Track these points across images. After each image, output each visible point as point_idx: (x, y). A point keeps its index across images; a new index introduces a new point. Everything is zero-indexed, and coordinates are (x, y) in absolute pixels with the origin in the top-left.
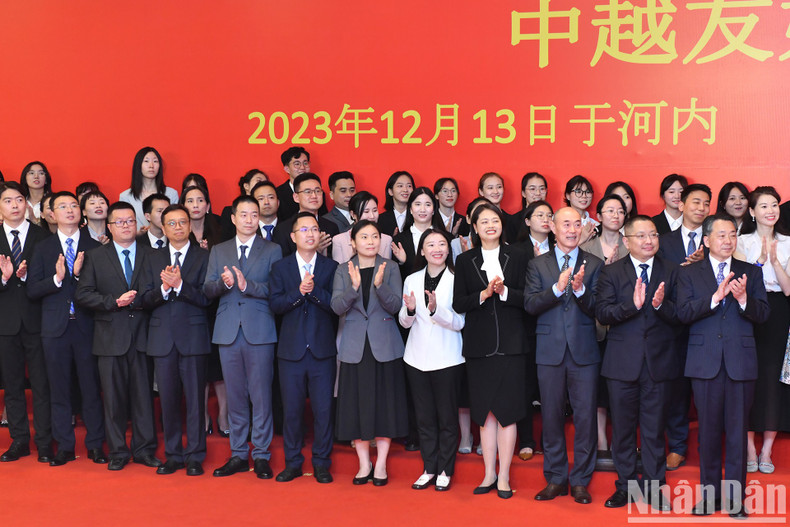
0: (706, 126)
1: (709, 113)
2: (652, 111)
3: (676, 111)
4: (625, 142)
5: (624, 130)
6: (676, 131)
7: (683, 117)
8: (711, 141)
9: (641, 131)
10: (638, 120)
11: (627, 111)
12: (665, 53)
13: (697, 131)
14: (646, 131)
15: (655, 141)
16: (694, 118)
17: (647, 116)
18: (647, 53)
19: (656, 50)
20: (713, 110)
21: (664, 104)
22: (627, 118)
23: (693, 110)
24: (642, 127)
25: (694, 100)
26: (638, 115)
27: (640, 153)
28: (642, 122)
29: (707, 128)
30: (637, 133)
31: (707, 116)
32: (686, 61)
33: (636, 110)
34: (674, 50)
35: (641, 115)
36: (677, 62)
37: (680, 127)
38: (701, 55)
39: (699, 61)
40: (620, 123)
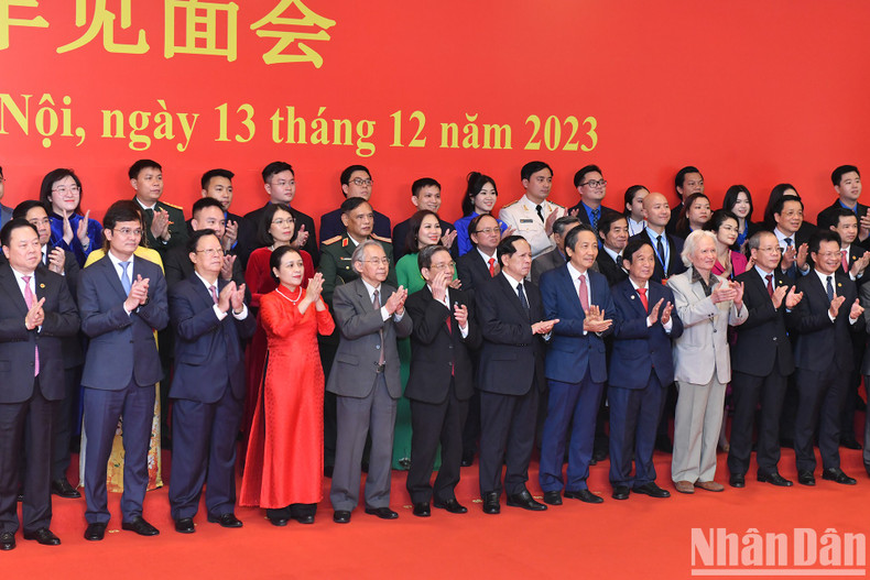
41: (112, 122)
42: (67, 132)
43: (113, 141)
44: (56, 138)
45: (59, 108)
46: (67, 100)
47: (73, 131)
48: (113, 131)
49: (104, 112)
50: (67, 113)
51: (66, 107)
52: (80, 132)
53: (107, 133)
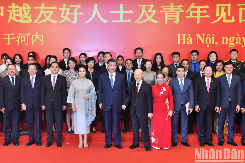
0: (41, 40)
1: (42, 37)
2: (26, 36)
3: (32, 36)
4: (18, 44)
5: (18, 41)
6: (33, 41)
7: (34, 38)
8: (42, 44)
9: (23, 41)
10: (22, 38)
11: (19, 36)
12: (29, 20)
13: (38, 41)
14: (24, 41)
15: (27, 44)
16: (38, 38)
17: (24, 37)
18: (24, 20)
19: (26, 19)
20: (42, 36)
21: (29, 34)
22: (19, 38)
23: (37, 36)
24: (23, 40)
25: (37, 33)
26: (22, 37)
27: (23, 47)
28: (23, 38)
29: (41, 41)
30: (22, 42)
31: (41, 38)
32: (34, 23)
33: (21, 35)
34: (31, 20)
35: (23, 37)
36: (32, 23)
37: (33, 40)
38: (38, 21)
39: (38, 23)
40: (17, 39)
41: (225, 40)
42: (213, 43)
43: (225, 45)
44: (211, 45)
45: (211, 37)
46: (213, 35)
47: (215, 43)
48: (225, 42)
49: (223, 38)
50: (213, 38)
51: (213, 37)
52: (217, 43)
53: (223, 43)
